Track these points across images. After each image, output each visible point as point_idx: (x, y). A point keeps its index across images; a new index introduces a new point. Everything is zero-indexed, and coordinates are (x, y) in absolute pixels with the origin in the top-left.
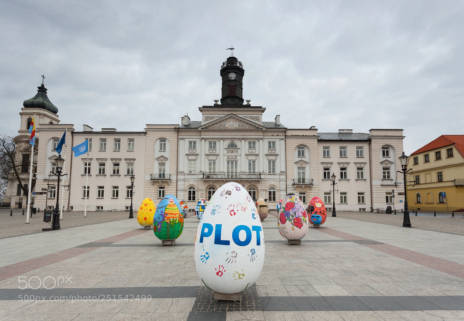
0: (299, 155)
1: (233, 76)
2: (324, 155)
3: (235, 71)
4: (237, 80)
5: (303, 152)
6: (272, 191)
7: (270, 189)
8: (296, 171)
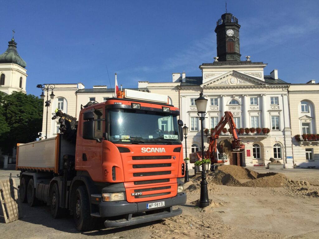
0: (303, 110)
1: (231, 32)
3: (233, 27)
4: (235, 36)
6: (277, 147)
7: (274, 146)
8: (300, 127)
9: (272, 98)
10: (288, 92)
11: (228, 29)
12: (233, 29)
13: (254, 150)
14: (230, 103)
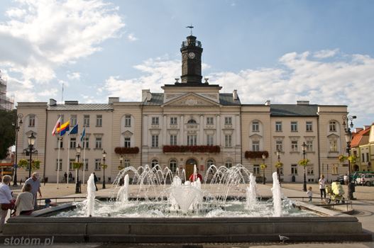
0: (254, 129)
1: (193, 55)
2: (277, 129)
4: (196, 59)
5: (257, 126)
6: (229, 163)
8: (251, 145)
9: (226, 119)
10: (241, 112)
11: (190, 52)
12: (194, 52)
13: (208, 165)
14: (189, 122)
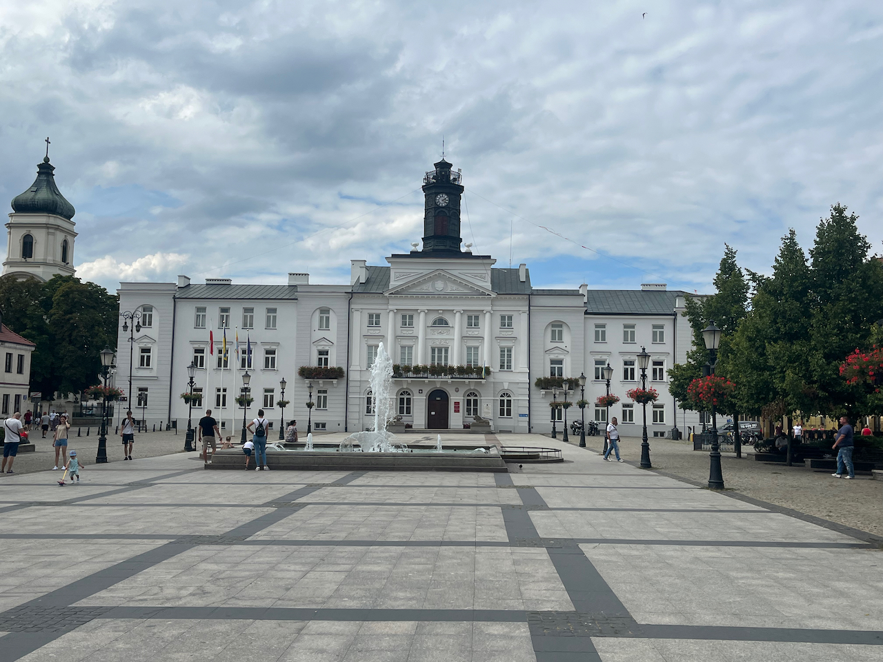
0: (553, 338)
1: (444, 200)
2: (597, 338)
3: (448, 190)
4: (451, 206)
5: (560, 333)
6: (505, 398)
7: (502, 396)
8: (548, 366)
9: (503, 318)
10: (530, 306)
11: (439, 193)
12: (446, 194)
13: (469, 401)
14: (435, 323)
